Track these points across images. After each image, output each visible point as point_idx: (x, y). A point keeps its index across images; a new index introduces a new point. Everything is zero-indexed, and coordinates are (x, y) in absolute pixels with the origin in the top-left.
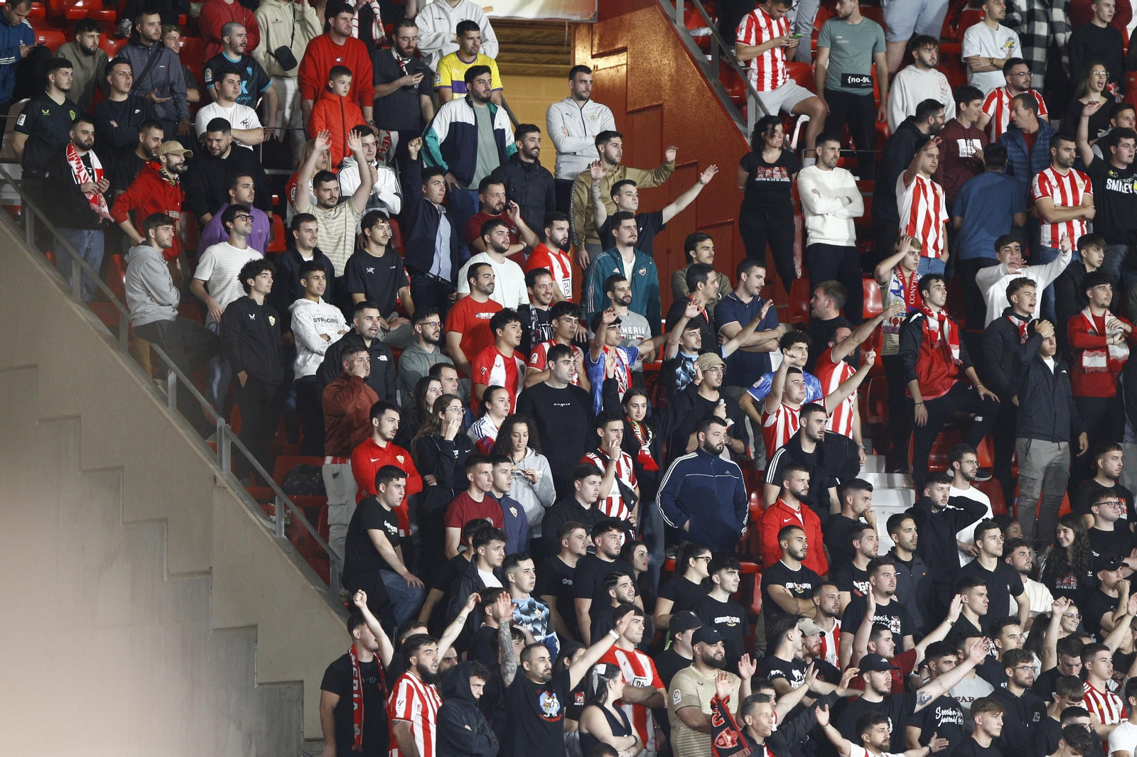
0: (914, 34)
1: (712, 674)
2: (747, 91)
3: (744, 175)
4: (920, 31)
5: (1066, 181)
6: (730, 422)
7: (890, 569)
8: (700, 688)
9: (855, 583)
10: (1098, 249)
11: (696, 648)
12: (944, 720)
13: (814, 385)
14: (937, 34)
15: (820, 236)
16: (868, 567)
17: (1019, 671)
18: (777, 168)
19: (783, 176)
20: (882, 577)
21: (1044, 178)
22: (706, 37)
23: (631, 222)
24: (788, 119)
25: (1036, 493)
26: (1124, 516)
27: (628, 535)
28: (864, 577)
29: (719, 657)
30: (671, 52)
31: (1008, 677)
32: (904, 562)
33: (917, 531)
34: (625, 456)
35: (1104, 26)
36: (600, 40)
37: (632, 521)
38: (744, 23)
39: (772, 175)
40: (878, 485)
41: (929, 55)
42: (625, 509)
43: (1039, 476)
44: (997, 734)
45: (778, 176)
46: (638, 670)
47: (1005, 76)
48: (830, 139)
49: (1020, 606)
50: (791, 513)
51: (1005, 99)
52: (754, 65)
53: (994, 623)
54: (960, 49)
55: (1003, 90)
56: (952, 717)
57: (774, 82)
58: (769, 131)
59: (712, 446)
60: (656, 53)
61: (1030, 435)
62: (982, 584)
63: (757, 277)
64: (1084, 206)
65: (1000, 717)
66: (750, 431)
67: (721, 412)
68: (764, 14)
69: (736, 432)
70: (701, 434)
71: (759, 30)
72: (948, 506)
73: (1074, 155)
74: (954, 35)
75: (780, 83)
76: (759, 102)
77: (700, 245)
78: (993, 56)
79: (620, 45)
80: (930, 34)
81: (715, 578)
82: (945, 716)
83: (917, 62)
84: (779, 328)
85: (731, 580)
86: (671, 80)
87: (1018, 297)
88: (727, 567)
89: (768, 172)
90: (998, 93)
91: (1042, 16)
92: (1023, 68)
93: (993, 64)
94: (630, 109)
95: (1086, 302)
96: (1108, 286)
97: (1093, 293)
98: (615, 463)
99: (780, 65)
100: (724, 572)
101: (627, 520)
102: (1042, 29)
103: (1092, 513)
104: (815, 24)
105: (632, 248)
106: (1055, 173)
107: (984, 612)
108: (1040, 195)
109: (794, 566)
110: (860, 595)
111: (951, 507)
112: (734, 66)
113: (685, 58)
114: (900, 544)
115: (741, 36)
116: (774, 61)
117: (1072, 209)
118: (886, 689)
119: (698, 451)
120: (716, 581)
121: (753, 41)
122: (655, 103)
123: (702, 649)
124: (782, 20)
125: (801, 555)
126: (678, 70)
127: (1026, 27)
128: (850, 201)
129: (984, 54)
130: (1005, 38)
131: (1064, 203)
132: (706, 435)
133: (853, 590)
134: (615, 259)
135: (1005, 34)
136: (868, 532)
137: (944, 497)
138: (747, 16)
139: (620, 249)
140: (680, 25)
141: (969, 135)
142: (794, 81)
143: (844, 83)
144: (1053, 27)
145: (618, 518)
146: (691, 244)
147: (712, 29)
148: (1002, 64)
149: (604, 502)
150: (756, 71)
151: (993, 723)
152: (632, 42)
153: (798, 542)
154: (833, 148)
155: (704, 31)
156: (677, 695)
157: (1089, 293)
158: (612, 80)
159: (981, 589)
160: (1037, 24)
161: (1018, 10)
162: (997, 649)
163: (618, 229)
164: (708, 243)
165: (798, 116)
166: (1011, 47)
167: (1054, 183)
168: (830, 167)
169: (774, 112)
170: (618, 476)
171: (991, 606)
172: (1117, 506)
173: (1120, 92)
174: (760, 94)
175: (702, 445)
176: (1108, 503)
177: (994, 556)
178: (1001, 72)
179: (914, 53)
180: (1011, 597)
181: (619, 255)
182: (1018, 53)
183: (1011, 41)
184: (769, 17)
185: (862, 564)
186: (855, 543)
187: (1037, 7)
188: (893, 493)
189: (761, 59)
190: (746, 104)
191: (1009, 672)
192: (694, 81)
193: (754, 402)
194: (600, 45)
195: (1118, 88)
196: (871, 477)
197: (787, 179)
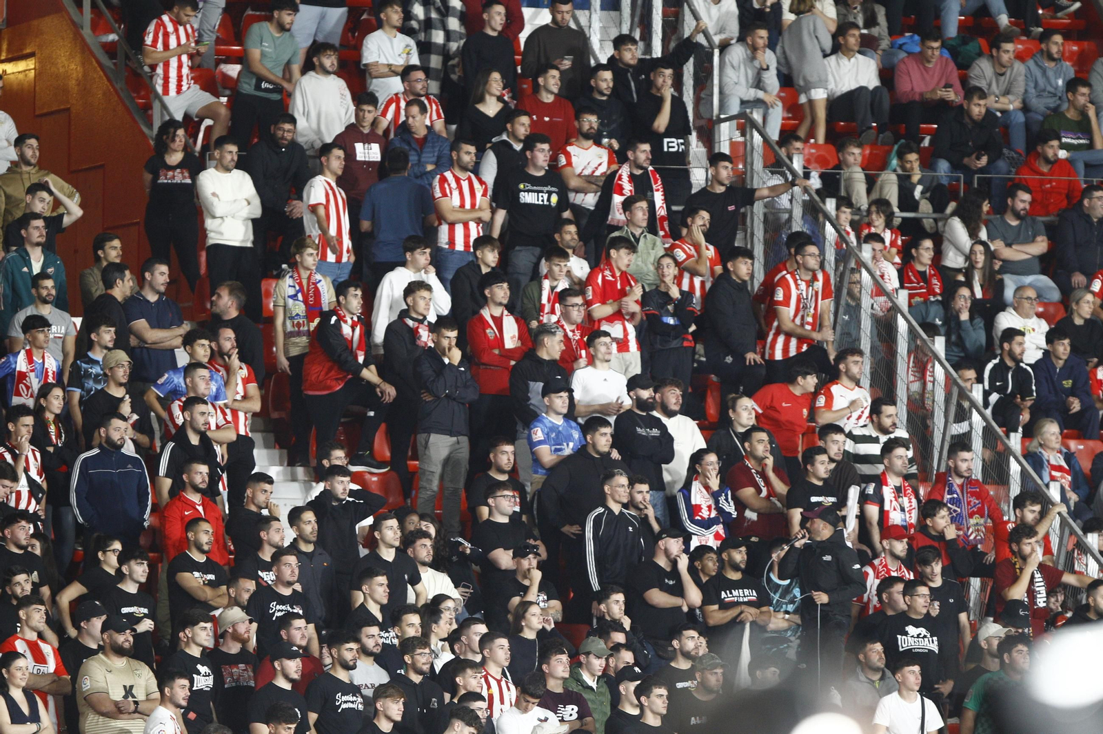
0: (315, 42)
1: (120, 663)
2: (152, 96)
3: (148, 177)
4: (320, 39)
5: (465, 185)
6: (135, 417)
7: (292, 559)
8: (109, 676)
9: (260, 573)
10: (493, 250)
11: (105, 636)
12: (344, 706)
13: (216, 382)
14: (336, 41)
15: (218, 236)
16: (272, 558)
17: (418, 657)
18: (178, 170)
19: (184, 178)
20: (283, 567)
21: (444, 180)
22: (113, 43)
23: (40, 223)
24: (191, 123)
25: (435, 485)
26: (517, 509)
27: (36, 527)
28: (267, 567)
29: (127, 645)
30: (78, 59)
31: (406, 663)
32: (305, 553)
33: (317, 522)
34: (33, 450)
35: (494, 34)
36: (9, 45)
37: (40, 513)
38: (151, 28)
39: (173, 177)
40: (281, 478)
41: (329, 61)
42: (33, 502)
43: (437, 469)
44: (399, 718)
45: (180, 177)
46: (39, 658)
47: (403, 82)
48: (228, 143)
49: (417, 595)
50: (192, 505)
51: (403, 104)
52: (160, 70)
53: (394, 612)
54: (359, 56)
55: (401, 96)
56: (352, 702)
57: (179, 87)
58: (171, 135)
59: (113, 441)
60: (63, 59)
61: (429, 431)
62: (383, 575)
63: (161, 274)
64: (480, 209)
65: (401, 703)
66: (156, 426)
67: (126, 409)
68: (171, 20)
69: (142, 427)
70: (102, 430)
71: (166, 35)
72: (348, 499)
73: (474, 159)
74: (353, 43)
75: (184, 88)
76: (164, 107)
77: (108, 245)
78: (391, 62)
79: (28, 51)
80: (331, 41)
81: (125, 569)
82: (346, 702)
83: (318, 68)
84: (184, 326)
85: (140, 570)
86: (78, 85)
87: (414, 299)
88: (135, 558)
89: (170, 173)
90: (395, 99)
91: (439, 25)
92: (420, 75)
93: (392, 71)
94: (38, 112)
95: (484, 301)
96: (505, 285)
97: (491, 293)
98: (24, 457)
99: (185, 71)
100: (133, 563)
101: (35, 513)
102: (438, 37)
103: (488, 505)
104: (218, 31)
105: (40, 248)
106: (455, 176)
107: (385, 601)
108: (440, 195)
109: (200, 558)
110: (265, 584)
111: (351, 499)
112: (139, 71)
113: (91, 63)
114: (301, 537)
115: (149, 40)
116: (180, 67)
117: (469, 211)
118: (296, 676)
119: (100, 447)
120: (125, 571)
121: (160, 46)
122: (62, 107)
123: (110, 637)
124: (188, 26)
125: (206, 548)
126: (85, 75)
127: (423, 34)
128: (249, 204)
129: (383, 61)
130: (403, 45)
131: (462, 206)
132: (107, 430)
133: (257, 579)
134: (24, 259)
135: (403, 41)
136: (274, 523)
137: (345, 490)
138: (155, 21)
139: (29, 249)
140: (87, 32)
141: (367, 139)
142: (198, 87)
143: (258, 87)
144: (449, 35)
145: (26, 511)
146: (99, 244)
147: (118, 35)
148: (400, 70)
149: (14, 495)
150: (162, 76)
151: (395, 709)
152: (40, 47)
153: (205, 534)
154: (231, 152)
155: (112, 37)
156: (86, 681)
157: (487, 292)
158: (20, 84)
159: (382, 579)
160: (434, 32)
161: (415, 18)
162: (397, 637)
163: (26, 229)
164: (116, 243)
165: (201, 121)
166: (408, 54)
167: (454, 185)
168: (228, 170)
169: (179, 117)
170: (26, 470)
171: (391, 595)
172: (513, 500)
173: (513, 98)
174: (165, 98)
175: (103, 441)
176: (504, 496)
177: (392, 546)
178: (399, 78)
179: (315, 59)
180: (409, 587)
181: (28, 255)
182: (415, 60)
183: (408, 49)
184: (177, 22)
185: (266, 555)
186: (263, 534)
187: (434, 15)
188: (296, 485)
189: (167, 65)
190: (151, 108)
191: (407, 659)
192: (100, 85)
193: (158, 398)
194: (9, 51)
195: (510, 95)
196: (274, 471)
197: (189, 181)
